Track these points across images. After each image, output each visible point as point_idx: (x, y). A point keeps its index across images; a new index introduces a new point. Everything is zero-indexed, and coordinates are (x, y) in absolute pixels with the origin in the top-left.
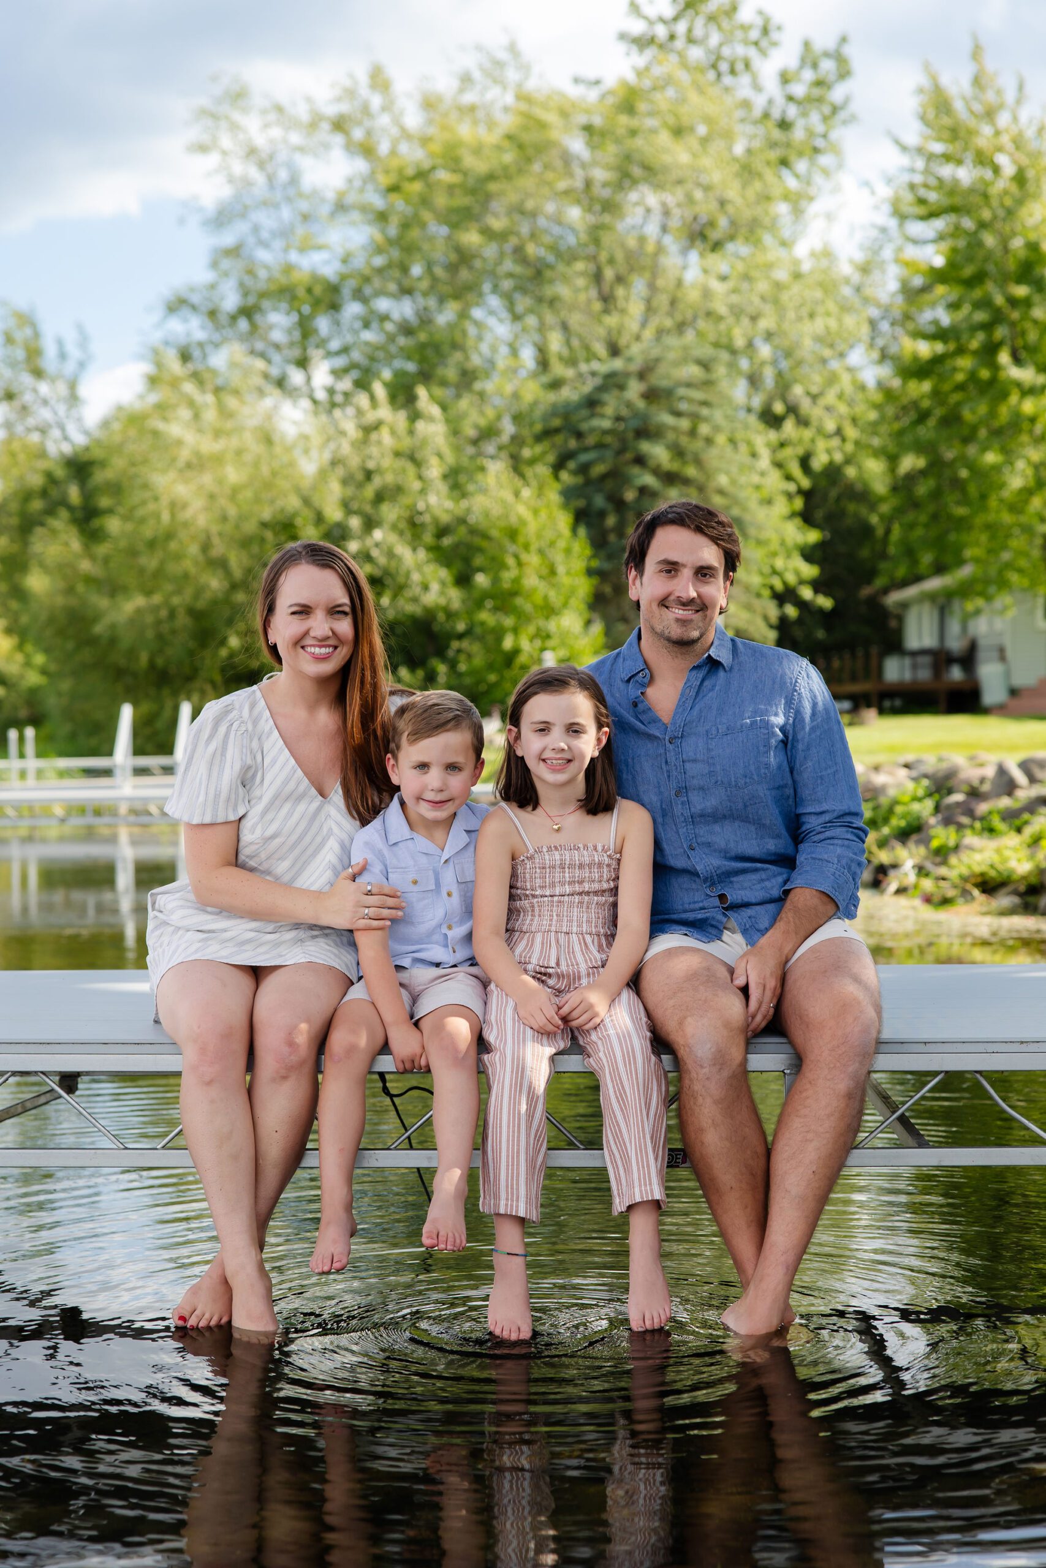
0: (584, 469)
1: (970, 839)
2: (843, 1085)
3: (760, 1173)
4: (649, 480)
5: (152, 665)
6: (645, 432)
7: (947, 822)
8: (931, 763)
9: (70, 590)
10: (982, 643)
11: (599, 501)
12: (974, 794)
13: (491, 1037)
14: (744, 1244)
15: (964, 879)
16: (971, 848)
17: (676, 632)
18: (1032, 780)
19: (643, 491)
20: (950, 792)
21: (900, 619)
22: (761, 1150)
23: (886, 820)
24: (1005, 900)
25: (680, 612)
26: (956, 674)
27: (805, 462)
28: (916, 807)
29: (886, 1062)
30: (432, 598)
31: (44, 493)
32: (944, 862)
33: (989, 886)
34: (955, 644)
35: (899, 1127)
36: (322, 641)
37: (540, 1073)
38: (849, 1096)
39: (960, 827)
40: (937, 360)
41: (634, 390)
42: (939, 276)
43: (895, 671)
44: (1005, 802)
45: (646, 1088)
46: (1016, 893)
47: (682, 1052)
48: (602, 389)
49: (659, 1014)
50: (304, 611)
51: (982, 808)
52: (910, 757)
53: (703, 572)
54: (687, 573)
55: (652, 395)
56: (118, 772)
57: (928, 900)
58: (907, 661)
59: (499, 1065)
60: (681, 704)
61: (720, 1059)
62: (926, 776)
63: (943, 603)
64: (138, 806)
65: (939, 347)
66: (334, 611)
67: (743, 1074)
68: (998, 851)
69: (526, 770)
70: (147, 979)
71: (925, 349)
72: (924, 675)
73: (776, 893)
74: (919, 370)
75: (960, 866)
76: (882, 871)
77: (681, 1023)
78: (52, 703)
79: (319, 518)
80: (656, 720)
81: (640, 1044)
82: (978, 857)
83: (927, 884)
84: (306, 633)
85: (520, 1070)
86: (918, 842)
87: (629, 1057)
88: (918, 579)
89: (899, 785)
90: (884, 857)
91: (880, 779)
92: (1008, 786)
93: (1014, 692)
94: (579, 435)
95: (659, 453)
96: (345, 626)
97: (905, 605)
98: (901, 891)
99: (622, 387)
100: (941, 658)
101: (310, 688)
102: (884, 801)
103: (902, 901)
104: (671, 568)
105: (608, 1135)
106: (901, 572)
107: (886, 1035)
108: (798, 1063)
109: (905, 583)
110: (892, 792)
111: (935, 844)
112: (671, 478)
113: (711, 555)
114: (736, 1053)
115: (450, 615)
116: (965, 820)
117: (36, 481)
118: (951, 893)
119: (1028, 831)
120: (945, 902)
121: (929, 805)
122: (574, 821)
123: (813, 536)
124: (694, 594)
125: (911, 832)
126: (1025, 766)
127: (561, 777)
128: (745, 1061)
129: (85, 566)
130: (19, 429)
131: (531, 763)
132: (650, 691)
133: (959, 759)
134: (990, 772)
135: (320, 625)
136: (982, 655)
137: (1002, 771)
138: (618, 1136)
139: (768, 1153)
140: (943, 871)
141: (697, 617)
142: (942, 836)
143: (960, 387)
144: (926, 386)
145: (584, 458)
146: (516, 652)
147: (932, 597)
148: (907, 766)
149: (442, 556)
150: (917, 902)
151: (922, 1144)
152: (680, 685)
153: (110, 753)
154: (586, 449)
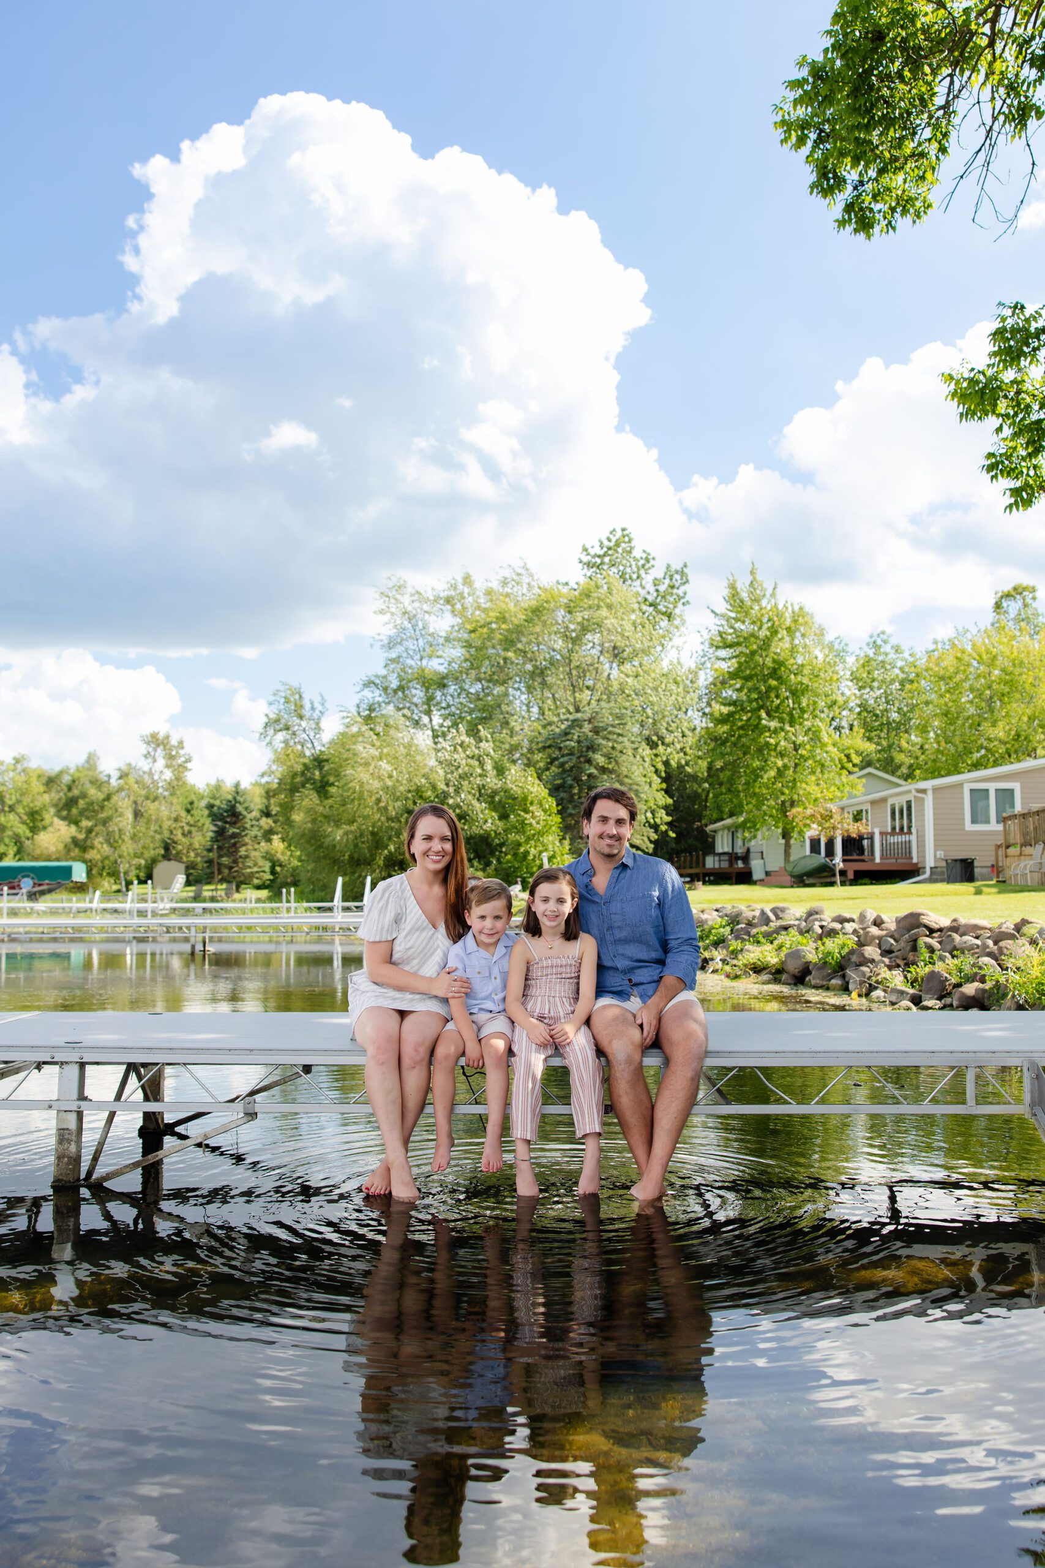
0: (562, 765)
1: (748, 946)
2: (689, 1073)
3: (649, 1118)
4: (593, 771)
5: (351, 857)
6: (592, 748)
7: (737, 938)
8: (729, 909)
9: (314, 821)
10: (752, 850)
11: (569, 781)
12: (750, 924)
13: (515, 1049)
14: (641, 1153)
15: (745, 965)
16: (749, 951)
17: (607, 850)
18: (778, 918)
19: (590, 776)
20: (738, 923)
21: (714, 838)
22: (649, 1106)
23: (708, 937)
24: (765, 977)
25: (608, 841)
26: (740, 864)
27: (666, 763)
28: (722, 930)
29: (710, 1062)
30: (488, 826)
31: (303, 774)
32: (736, 958)
33: (757, 969)
34: (740, 850)
35: (717, 1094)
36: (437, 853)
37: (539, 1068)
38: (692, 1079)
39: (743, 940)
40: (731, 714)
41: (587, 727)
42: (733, 675)
43: (711, 862)
44: (764, 928)
45: (594, 1076)
46: (770, 973)
47: (611, 1057)
48: (570, 727)
49: (599, 1037)
50: (429, 838)
51: (754, 931)
52: (719, 906)
53: (620, 822)
54: (612, 822)
55: (596, 731)
56: (335, 909)
57: (728, 976)
58: (717, 858)
59: (518, 1063)
60: (609, 886)
61: (629, 1061)
62: (726, 915)
63: (733, 831)
64: (344, 926)
65: (732, 708)
66: (443, 839)
67: (640, 1069)
68: (762, 952)
69: (536, 919)
70: (348, 1017)
71: (725, 710)
72: (725, 865)
73: (656, 978)
74: (723, 720)
75: (742, 960)
76: (706, 961)
77: (610, 1042)
78: (303, 877)
79: (434, 787)
80: (596, 894)
81: (590, 1053)
82: (752, 955)
83: (728, 968)
84: (429, 849)
85: (529, 1065)
86: (724, 947)
87: (585, 1060)
88: (722, 819)
89: (714, 920)
90: (707, 954)
91: (704, 917)
92: (767, 921)
93: (767, 873)
94: (560, 749)
95: (599, 759)
96: (448, 846)
97: (715, 831)
98: (715, 971)
99: (581, 727)
100: (733, 857)
101: (431, 876)
102: (706, 927)
103: (715, 976)
104: (604, 819)
105: (574, 1099)
106: (715, 816)
107: (709, 1049)
108: (667, 1061)
109: (715, 822)
110: (710, 923)
111: (731, 948)
112: (603, 770)
113: (623, 813)
114: (637, 1057)
115: (497, 834)
116: (746, 937)
117: (299, 768)
118: (739, 973)
119: (776, 942)
120: (737, 977)
121: (728, 929)
122: (559, 943)
123: (670, 801)
124: (615, 832)
125: (719, 943)
126: (773, 910)
127: (553, 924)
128: (641, 1061)
129: (321, 809)
130: (291, 743)
131: (539, 916)
132: (594, 879)
133: (742, 907)
134: (757, 913)
135: (436, 845)
136: (752, 855)
137: (763, 913)
138: (579, 1099)
139: (653, 1107)
140: (735, 962)
141: (617, 843)
142: (735, 944)
143: (742, 728)
144: (726, 728)
145: (562, 760)
146: (527, 853)
147: (728, 828)
148: (717, 910)
149: (494, 806)
150: (723, 977)
151: (728, 1103)
152: (609, 876)
153: (332, 900)
154: (563, 756)
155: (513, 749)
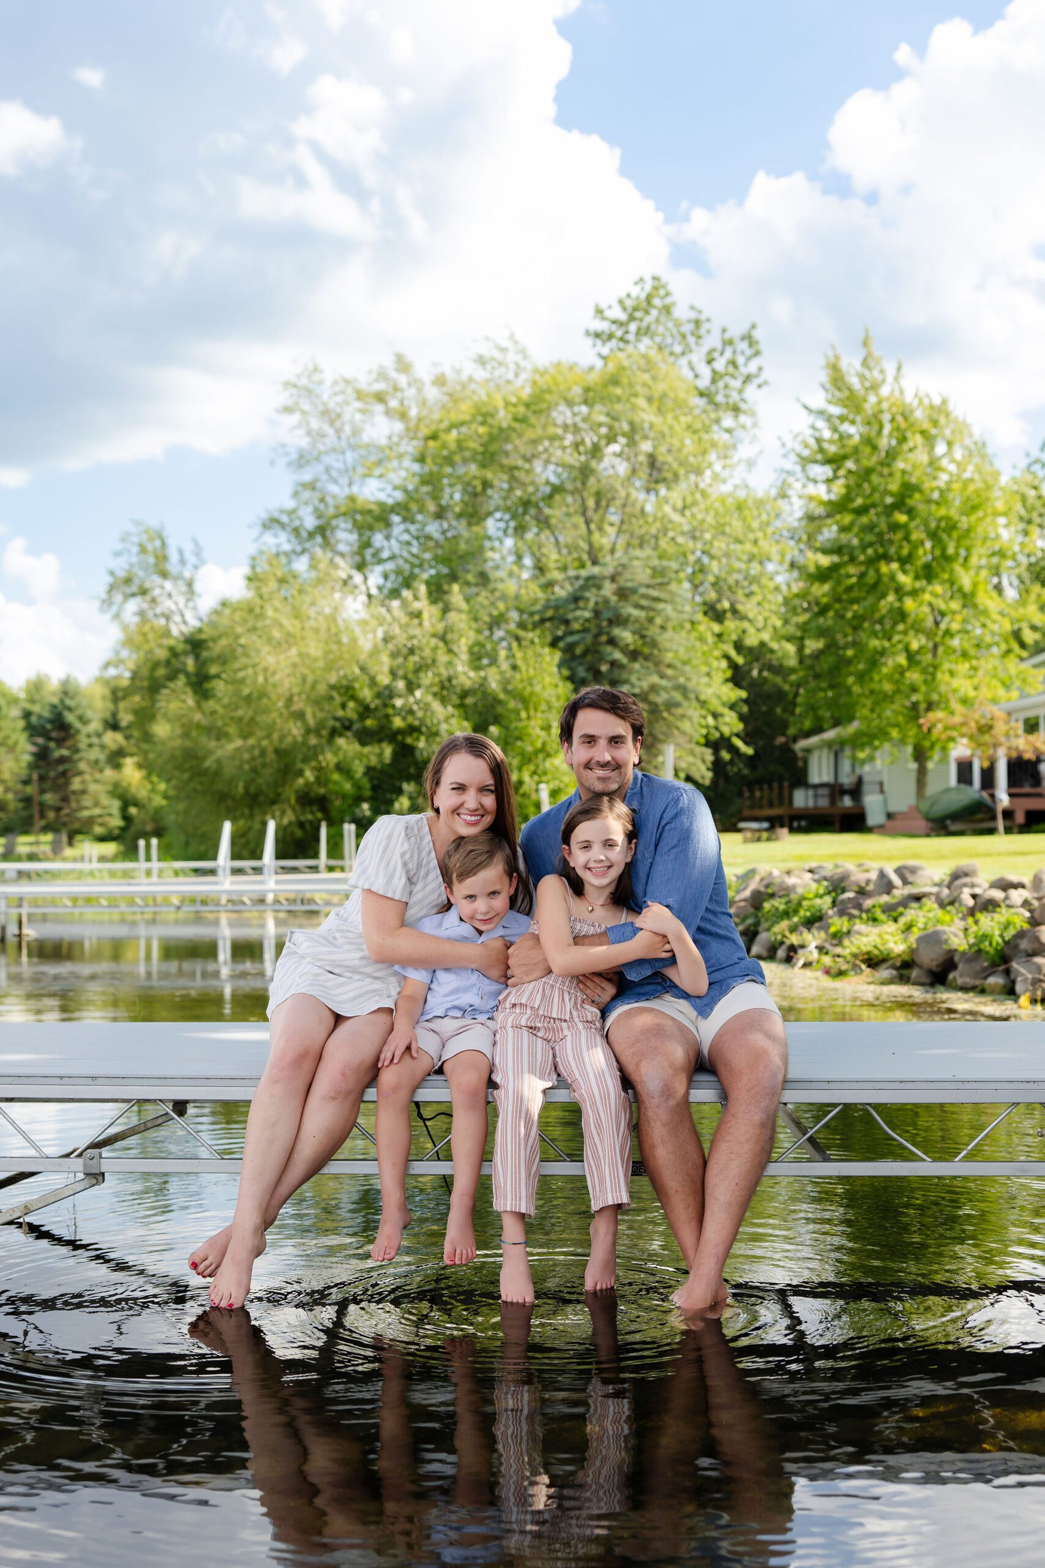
0: (570, 648)
1: (859, 926)
2: (758, 1116)
3: (699, 1181)
4: (618, 655)
5: (247, 791)
6: (619, 620)
7: (842, 913)
8: (829, 869)
9: (186, 735)
10: (866, 779)
12: (862, 892)
13: (498, 1077)
14: (687, 1233)
15: (855, 956)
16: (859, 933)
17: (599, 786)
18: (905, 882)
20: (844, 891)
21: (806, 761)
22: (699, 1162)
23: (796, 912)
24: (885, 973)
26: (847, 802)
27: (739, 644)
28: (818, 901)
29: (792, 1097)
31: (168, 663)
32: (840, 944)
33: (873, 962)
34: (846, 780)
35: (809, 1146)
36: (473, 811)
38: (765, 1124)
39: (851, 917)
40: (834, 568)
41: (608, 589)
42: (837, 506)
43: (801, 799)
44: (885, 899)
45: (617, 1116)
46: (894, 967)
47: (639, 1088)
48: (584, 588)
49: (624, 1059)
50: (461, 788)
51: (868, 903)
52: (813, 865)
53: (615, 741)
54: (602, 743)
55: (621, 593)
56: (220, 872)
57: (827, 972)
58: (811, 792)
59: (504, 1099)
61: (667, 1091)
62: (825, 879)
63: (837, 749)
64: (235, 897)
65: (836, 559)
66: (482, 790)
68: (880, 935)
71: (825, 561)
72: (824, 802)
74: (822, 575)
75: (850, 947)
76: (793, 949)
77: (637, 1065)
78: (171, 819)
79: (373, 682)
81: (612, 1083)
82: (865, 940)
83: (827, 960)
84: (462, 805)
85: (519, 1100)
86: (820, 929)
87: (604, 1094)
88: (818, 730)
89: (805, 886)
90: (794, 939)
91: (791, 881)
92: (889, 887)
93: (890, 816)
94: (567, 622)
95: (626, 636)
96: (490, 801)
97: (808, 751)
98: (807, 965)
99: (599, 587)
100: (836, 790)
102: (794, 897)
103: (808, 973)
104: (590, 740)
105: (588, 1153)
106: (808, 724)
107: (792, 1074)
108: (726, 1095)
109: (808, 734)
110: (800, 891)
111: (833, 929)
112: (634, 655)
116: (855, 912)
117: (162, 654)
118: (844, 967)
119: (902, 920)
120: (841, 973)
121: (828, 900)
123: (741, 697)
124: (608, 758)
125: (814, 921)
126: (899, 871)
127: (603, 881)
128: (687, 1094)
129: (197, 717)
130: (150, 615)
131: (579, 870)
133: (850, 866)
134: (873, 876)
135: (472, 799)
136: (866, 788)
137: (882, 875)
138: (595, 1153)
139: (705, 1164)
140: (839, 950)
141: (613, 774)
142: (838, 924)
143: (851, 588)
144: (826, 587)
145: (570, 639)
146: (520, 783)
147: (829, 744)
148: (811, 871)
149: (465, 711)
150: (819, 974)
151: (826, 1160)
153: (214, 858)
154: (572, 633)
155: (496, 622)
